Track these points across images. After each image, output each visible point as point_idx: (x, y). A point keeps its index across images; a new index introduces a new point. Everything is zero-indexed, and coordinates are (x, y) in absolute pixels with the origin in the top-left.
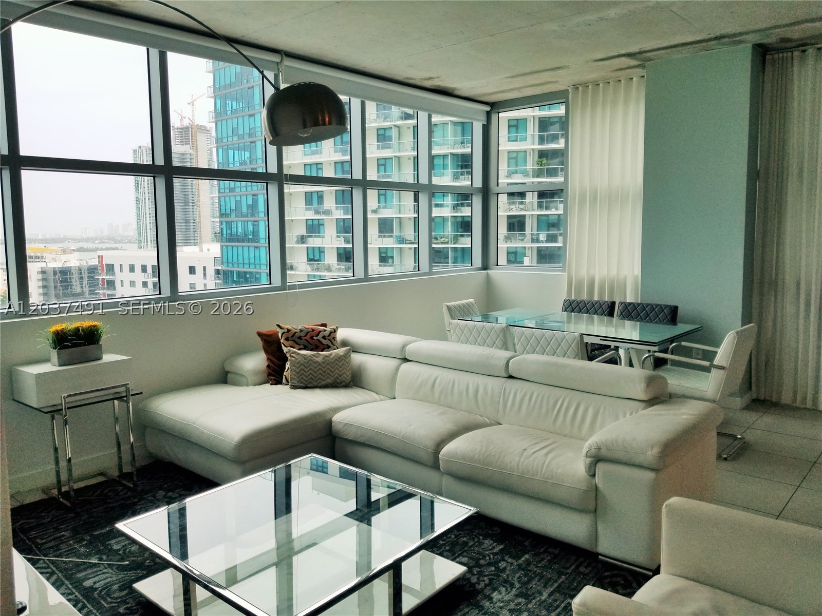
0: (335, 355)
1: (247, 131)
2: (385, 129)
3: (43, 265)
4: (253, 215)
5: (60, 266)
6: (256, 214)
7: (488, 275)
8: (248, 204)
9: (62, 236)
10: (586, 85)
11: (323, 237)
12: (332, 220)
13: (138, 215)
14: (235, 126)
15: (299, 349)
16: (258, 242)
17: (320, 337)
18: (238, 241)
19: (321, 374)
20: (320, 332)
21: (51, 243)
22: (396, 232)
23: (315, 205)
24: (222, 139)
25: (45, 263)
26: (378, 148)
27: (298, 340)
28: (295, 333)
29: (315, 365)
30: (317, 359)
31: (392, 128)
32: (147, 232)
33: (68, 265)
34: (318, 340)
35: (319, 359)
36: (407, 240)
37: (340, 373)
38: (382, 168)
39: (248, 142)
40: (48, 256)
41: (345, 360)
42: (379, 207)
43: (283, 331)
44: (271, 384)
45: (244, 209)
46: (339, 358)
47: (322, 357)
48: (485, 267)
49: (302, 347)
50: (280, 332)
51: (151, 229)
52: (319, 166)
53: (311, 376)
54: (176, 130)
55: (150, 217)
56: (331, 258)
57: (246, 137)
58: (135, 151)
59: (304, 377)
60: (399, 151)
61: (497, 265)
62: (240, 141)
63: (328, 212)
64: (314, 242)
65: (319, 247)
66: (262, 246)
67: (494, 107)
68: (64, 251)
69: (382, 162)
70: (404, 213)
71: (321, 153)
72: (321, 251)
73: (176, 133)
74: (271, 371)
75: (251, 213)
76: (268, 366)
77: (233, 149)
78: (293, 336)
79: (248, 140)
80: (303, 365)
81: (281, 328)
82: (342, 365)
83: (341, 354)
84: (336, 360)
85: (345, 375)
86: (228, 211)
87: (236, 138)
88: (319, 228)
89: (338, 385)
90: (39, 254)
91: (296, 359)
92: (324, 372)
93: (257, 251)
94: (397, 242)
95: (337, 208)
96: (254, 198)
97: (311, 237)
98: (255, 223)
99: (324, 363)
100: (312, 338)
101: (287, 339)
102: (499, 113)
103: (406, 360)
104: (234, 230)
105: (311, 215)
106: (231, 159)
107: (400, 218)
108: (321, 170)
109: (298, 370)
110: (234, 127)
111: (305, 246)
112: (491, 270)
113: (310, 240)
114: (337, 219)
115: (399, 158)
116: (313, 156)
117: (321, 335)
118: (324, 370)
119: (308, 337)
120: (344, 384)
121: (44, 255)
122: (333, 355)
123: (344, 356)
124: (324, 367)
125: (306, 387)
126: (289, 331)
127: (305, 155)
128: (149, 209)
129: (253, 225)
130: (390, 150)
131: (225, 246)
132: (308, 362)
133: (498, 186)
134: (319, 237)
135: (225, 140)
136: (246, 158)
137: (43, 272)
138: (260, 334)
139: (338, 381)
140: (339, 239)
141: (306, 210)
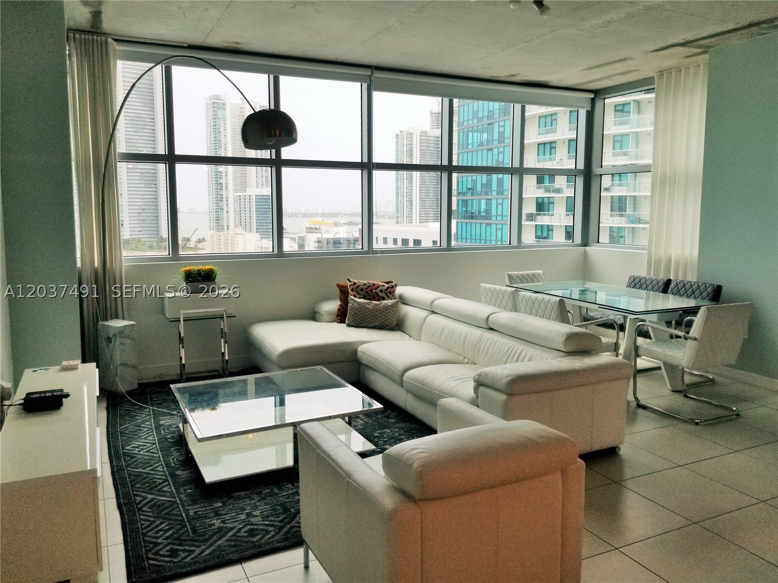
0: (384, 305)
1: (486, 114)
2: (624, 105)
3: (319, 235)
4: (486, 194)
5: (332, 236)
6: (489, 193)
7: (585, 250)
8: (483, 183)
9: (337, 212)
10: (669, 70)
11: (553, 215)
12: (562, 198)
13: (397, 193)
14: (476, 109)
15: (359, 298)
16: (490, 219)
17: (378, 291)
18: (472, 218)
19: (370, 318)
20: (379, 286)
21: (328, 217)
22: (629, 211)
23: (547, 183)
24: (463, 122)
25: (321, 234)
26: (615, 125)
27: (360, 292)
28: (360, 285)
29: (367, 311)
30: (368, 306)
31: (630, 103)
32: (403, 209)
33: (338, 236)
34: (376, 292)
35: (370, 307)
36: (642, 220)
37: (386, 319)
38: (618, 145)
39: (485, 124)
40: (323, 228)
41: (391, 309)
42: (612, 185)
43: (351, 283)
44: (337, 323)
45: (479, 188)
46: (387, 307)
47: (373, 305)
48: (585, 243)
49: (362, 296)
50: (349, 284)
51: (407, 206)
52: (553, 145)
53: (362, 318)
54: (434, 115)
55: (407, 196)
56: (559, 237)
57: (485, 119)
58: (397, 135)
59: (357, 319)
60: (638, 127)
61: (598, 242)
62: (478, 124)
63: (558, 191)
64: (543, 220)
65: (548, 225)
66: (493, 223)
67: (598, 94)
68: (336, 224)
69: (619, 138)
70: (639, 191)
71: (556, 132)
72: (550, 229)
73: (434, 118)
74: (339, 313)
75: (485, 191)
76: (339, 310)
77: (473, 131)
78: (357, 288)
79: (486, 122)
80: (357, 310)
81: (350, 282)
82: (389, 312)
83: (389, 304)
84: (384, 308)
85: (390, 321)
86: (465, 190)
87: (475, 121)
88: (549, 206)
89: (384, 328)
90: (317, 227)
91: (353, 304)
92: (373, 316)
93: (488, 228)
94: (629, 221)
95: (568, 187)
96: (488, 177)
97: (540, 215)
98: (488, 201)
99: (373, 309)
100: (371, 291)
101: (352, 290)
102: (604, 99)
103: (434, 312)
104: (469, 208)
105: (541, 193)
106: (470, 142)
107: (634, 196)
108: (555, 149)
109: (353, 313)
110: (474, 110)
111: (534, 223)
112: (590, 246)
113: (539, 218)
114: (567, 197)
115: (637, 134)
116: (547, 135)
117: (379, 289)
118: (373, 315)
119: (368, 290)
120: (389, 327)
121: (321, 227)
122: (382, 304)
123: (391, 305)
124: (373, 313)
125: (358, 327)
126: (355, 283)
127: (539, 134)
128: (407, 188)
129: (486, 203)
130: (628, 126)
131: (460, 222)
132: (361, 308)
133: (602, 167)
134: (548, 215)
135: (466, 124)
136: (483, 140)
137: (319, 242)
138: (338, 286)
139: (384, 324)
140: (568, 217)
141: (537, 189)
